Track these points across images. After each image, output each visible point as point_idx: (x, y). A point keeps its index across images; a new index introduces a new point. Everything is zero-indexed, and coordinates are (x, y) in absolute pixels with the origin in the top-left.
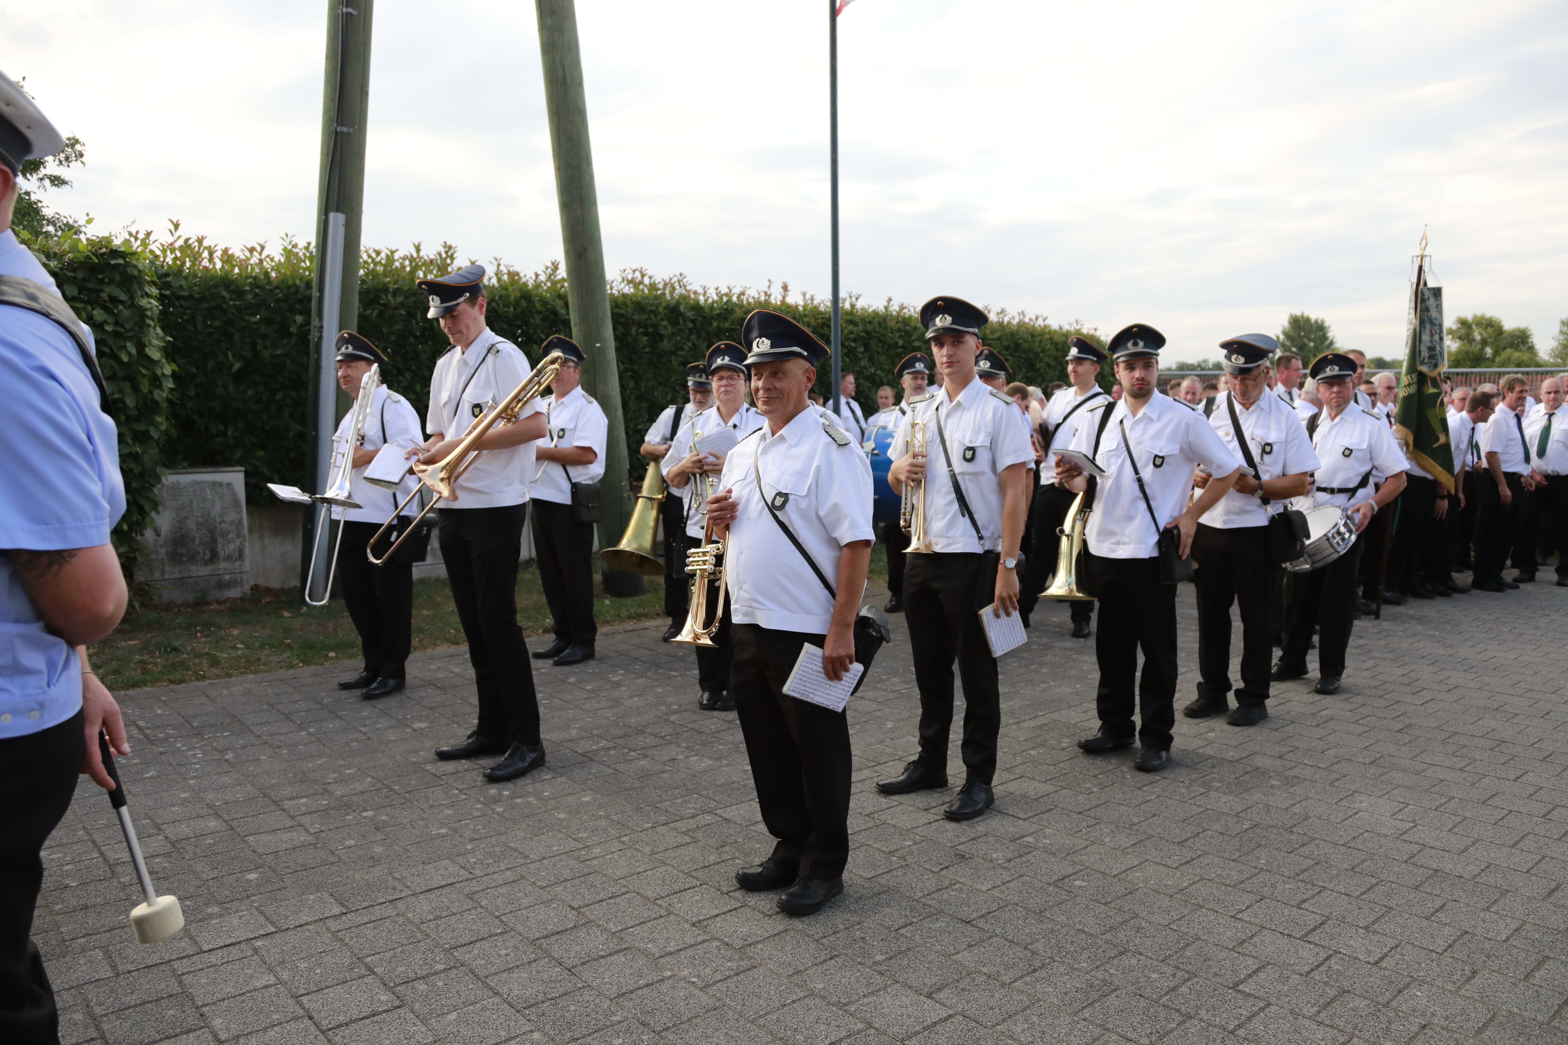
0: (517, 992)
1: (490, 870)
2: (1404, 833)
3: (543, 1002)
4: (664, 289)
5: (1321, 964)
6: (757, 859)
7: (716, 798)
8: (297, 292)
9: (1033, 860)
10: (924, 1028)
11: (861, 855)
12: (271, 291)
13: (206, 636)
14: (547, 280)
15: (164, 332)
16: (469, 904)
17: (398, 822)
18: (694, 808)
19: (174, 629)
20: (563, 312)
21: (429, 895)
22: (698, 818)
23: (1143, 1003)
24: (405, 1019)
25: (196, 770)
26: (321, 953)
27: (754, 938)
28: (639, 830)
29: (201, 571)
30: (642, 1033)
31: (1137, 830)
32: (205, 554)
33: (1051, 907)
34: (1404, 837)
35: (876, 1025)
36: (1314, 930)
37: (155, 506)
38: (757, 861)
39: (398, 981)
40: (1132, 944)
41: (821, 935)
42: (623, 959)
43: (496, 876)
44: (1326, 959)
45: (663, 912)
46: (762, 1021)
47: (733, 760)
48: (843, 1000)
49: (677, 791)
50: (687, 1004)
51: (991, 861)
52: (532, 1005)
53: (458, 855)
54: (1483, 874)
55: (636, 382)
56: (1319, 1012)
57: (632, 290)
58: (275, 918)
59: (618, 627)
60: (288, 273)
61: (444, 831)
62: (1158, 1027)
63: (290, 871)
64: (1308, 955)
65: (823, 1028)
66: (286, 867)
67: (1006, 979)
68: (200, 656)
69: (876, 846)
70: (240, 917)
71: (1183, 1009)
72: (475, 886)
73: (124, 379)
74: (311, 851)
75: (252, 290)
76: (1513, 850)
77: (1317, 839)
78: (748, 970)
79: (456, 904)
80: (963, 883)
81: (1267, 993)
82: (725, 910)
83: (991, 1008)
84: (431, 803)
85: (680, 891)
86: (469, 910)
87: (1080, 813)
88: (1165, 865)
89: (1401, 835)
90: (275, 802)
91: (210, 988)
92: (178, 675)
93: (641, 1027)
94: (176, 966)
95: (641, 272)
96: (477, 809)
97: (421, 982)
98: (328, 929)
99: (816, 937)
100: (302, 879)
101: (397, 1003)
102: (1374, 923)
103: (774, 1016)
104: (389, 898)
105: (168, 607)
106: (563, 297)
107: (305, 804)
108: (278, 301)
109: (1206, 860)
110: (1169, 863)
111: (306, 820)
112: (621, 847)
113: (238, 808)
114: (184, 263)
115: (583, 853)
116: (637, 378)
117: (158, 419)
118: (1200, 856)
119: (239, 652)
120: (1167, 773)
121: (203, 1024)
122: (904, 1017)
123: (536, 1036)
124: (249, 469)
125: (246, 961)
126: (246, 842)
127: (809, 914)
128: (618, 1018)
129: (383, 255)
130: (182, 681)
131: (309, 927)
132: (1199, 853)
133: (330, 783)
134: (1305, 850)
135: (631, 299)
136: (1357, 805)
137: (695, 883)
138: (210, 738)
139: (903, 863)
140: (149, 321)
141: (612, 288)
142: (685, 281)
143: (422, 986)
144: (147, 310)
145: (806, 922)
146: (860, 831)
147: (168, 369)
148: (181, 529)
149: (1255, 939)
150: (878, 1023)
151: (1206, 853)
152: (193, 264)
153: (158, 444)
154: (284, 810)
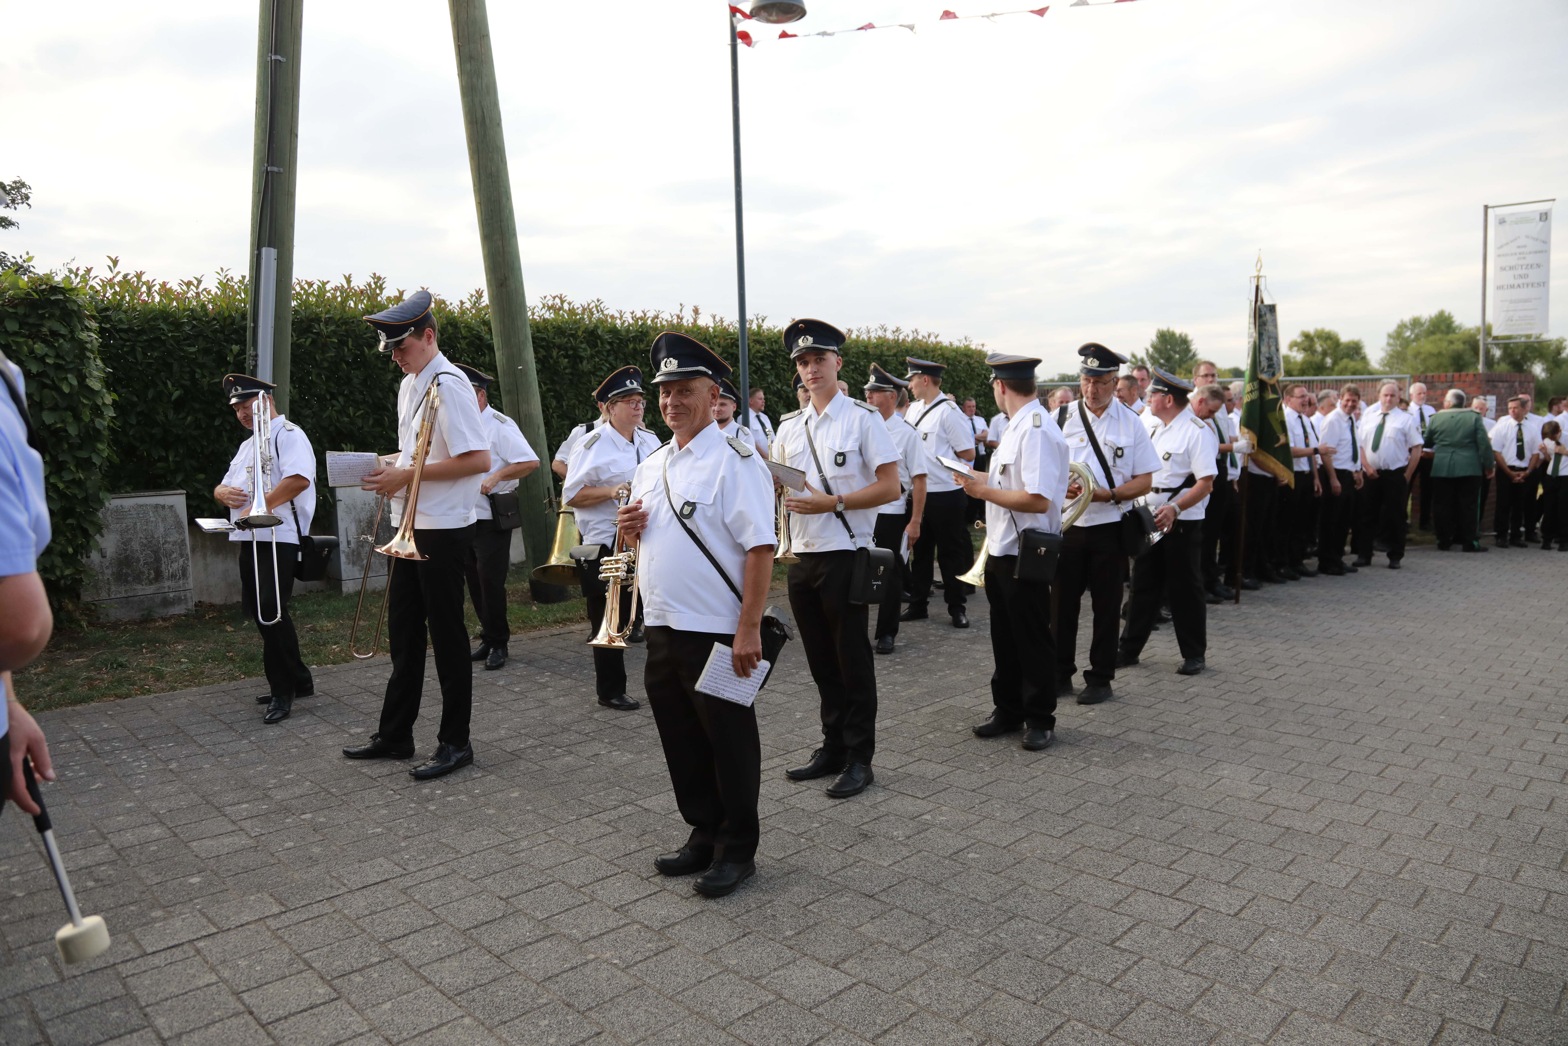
0: (448, 980)
1: (424, 866)
2: (1261, 796)
3: (473, 989)
4: (583, 313)
5: (1188, 919)
6: (675, 846)
7: (637, 790)
8: (233, 323)
9: (930, 836)
10: (830, 996)
11: (772, 839)
12: (208, 322)
13: (151, 652)
14: (472, 308)
15: (105, 364)
16: (403, 899)
17: (336, 823)
18: (616, 800)
19: (121, 645)
20: (488, 337)
21: (364, 891)
22: (620, 809)
23: (1029, 963)
24: (342, 1010)
25: (142, 780)
26: (261, 951)
27: (672, 920)
28: (564, 822)
29: (145, 590)
30: (567, 1014)
31: (1025, 804)
32: (149, 574)
33: (947, 879)
34: (1261, 800)
35: (786, 996)
36: (1181, 888)
37: (99, 530)
38: (675, 848)
39: (335, 974)
40: (1020, 909)
41: (734, 914)
42: (549, 945)
43: (428, 871)
44: (1193, 914)
45: (587, 899)
46: (680, 998)
47: (653, 753)
48: (755, 975)
49: (600, 784)
50: (610, 985)
51: (892, 839)
52: (463, 992)
53: (393, 852)
54: (1327, 830)
55: (558, 402)
56: (1186, 962)
57: (552, 315)
58: (217, 919)
59: (544, 632)
60: (224, 305)
61: (379, 830)
62: (1043, 984)
63: (232, 873)
64: (1177, 911)
65: (737, 1001)
66: (228, 870)
67: (906, 947)
68: (146, 671)
69: (785, 829)
70: (183, 920)
71: (1065, 967)
72: (408, 882)
73: (66, 409)
74: (251, 854)
75: (189, 322)
76: (1353, 806)
77: (1184, 805)
78: (666, 950)
79: (391, 899)
80: (866, 860)
81: (1141, 947)
82: (645, 894)
83: (892, 975)
84: (367, 804)
85: (603, 879)
86: (403, 904)
87: (973, 791)
88: (1050, 836)
89: (1258, 798)
90: (217, 808)
91: (154, 989)
92: (124, 690)
93: (566, 1008)
94: (120, 970)
95: (561, 298)
96: (411, 808)
97: (357, 974)
98: (268, 928)
99: (730, 916)
100: (243, 881)
101: (335, 995)
102: (1234, 879)
103: (691, 992)
104: (327, 896)
105: (115, 626)
106: (486, 323)
107: (246, 809)
108: (215, 331)
109: (1086, 829)
110: (1054, 834)
111: (246, 825)
112: (548, 839)
113: (181, 815)
114: (123, 297)
115: (512, 846)
116: (559, 398)
117: (100, 446)
118: (1081, 826)
119: (183, 666)
120: (1051, 751)
121: (146, 1024)
122: (812, 987)
123: (467, 1021)
124: (191, 492)
125: (189, 962)
126: (189, 848)
127: (723, 895)
128: (544, 1001)
129: (315, 286)
130: (128, 696)
131: (250, 927)
132: (1081, 822)
133: (270, 789)
134: (1173, 816)
135: (552, 324)
136: (1220, 773)
137: (617, 870)
138: (154, 749)
139: (811, 844)
140: (88, 354)
141: (533, 314)
142: (602, 306)
143: (357, 978)
144: (87, 342)
145: (721, 903)
146: (771, 816)
147: (108, 399)
148: (126, 550)
149: (1131, 899)
150: (788, 994)
151: (1087, 823)
152: (132, 299)
153: (100, 470)
154: (225, 816)
